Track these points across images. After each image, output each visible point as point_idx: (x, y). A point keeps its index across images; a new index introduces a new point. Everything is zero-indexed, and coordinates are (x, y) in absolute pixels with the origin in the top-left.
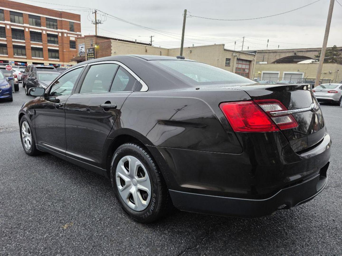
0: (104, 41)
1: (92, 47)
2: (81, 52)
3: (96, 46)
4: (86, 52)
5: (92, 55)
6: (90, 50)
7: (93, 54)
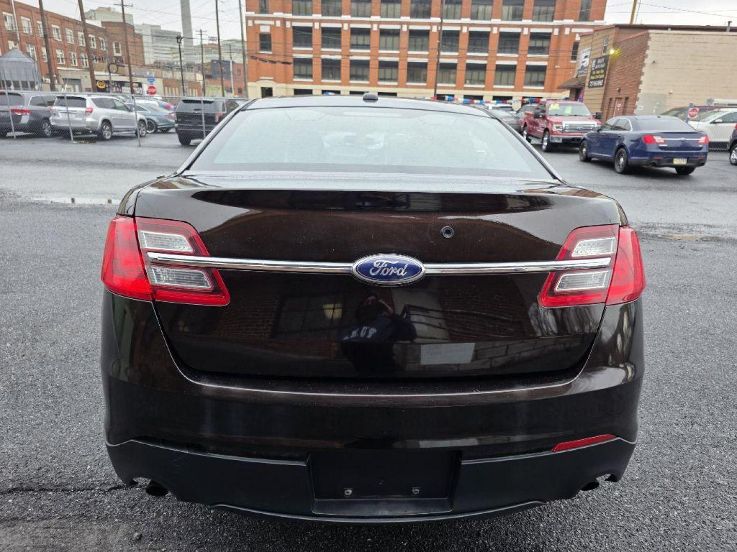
0: (636, 35)
1: (604, 54)
2: (582, 66)
3: (612, 52)
4: (590, 66)
5: (601, 74)
6: (599, 61)
7: (602, 71)
